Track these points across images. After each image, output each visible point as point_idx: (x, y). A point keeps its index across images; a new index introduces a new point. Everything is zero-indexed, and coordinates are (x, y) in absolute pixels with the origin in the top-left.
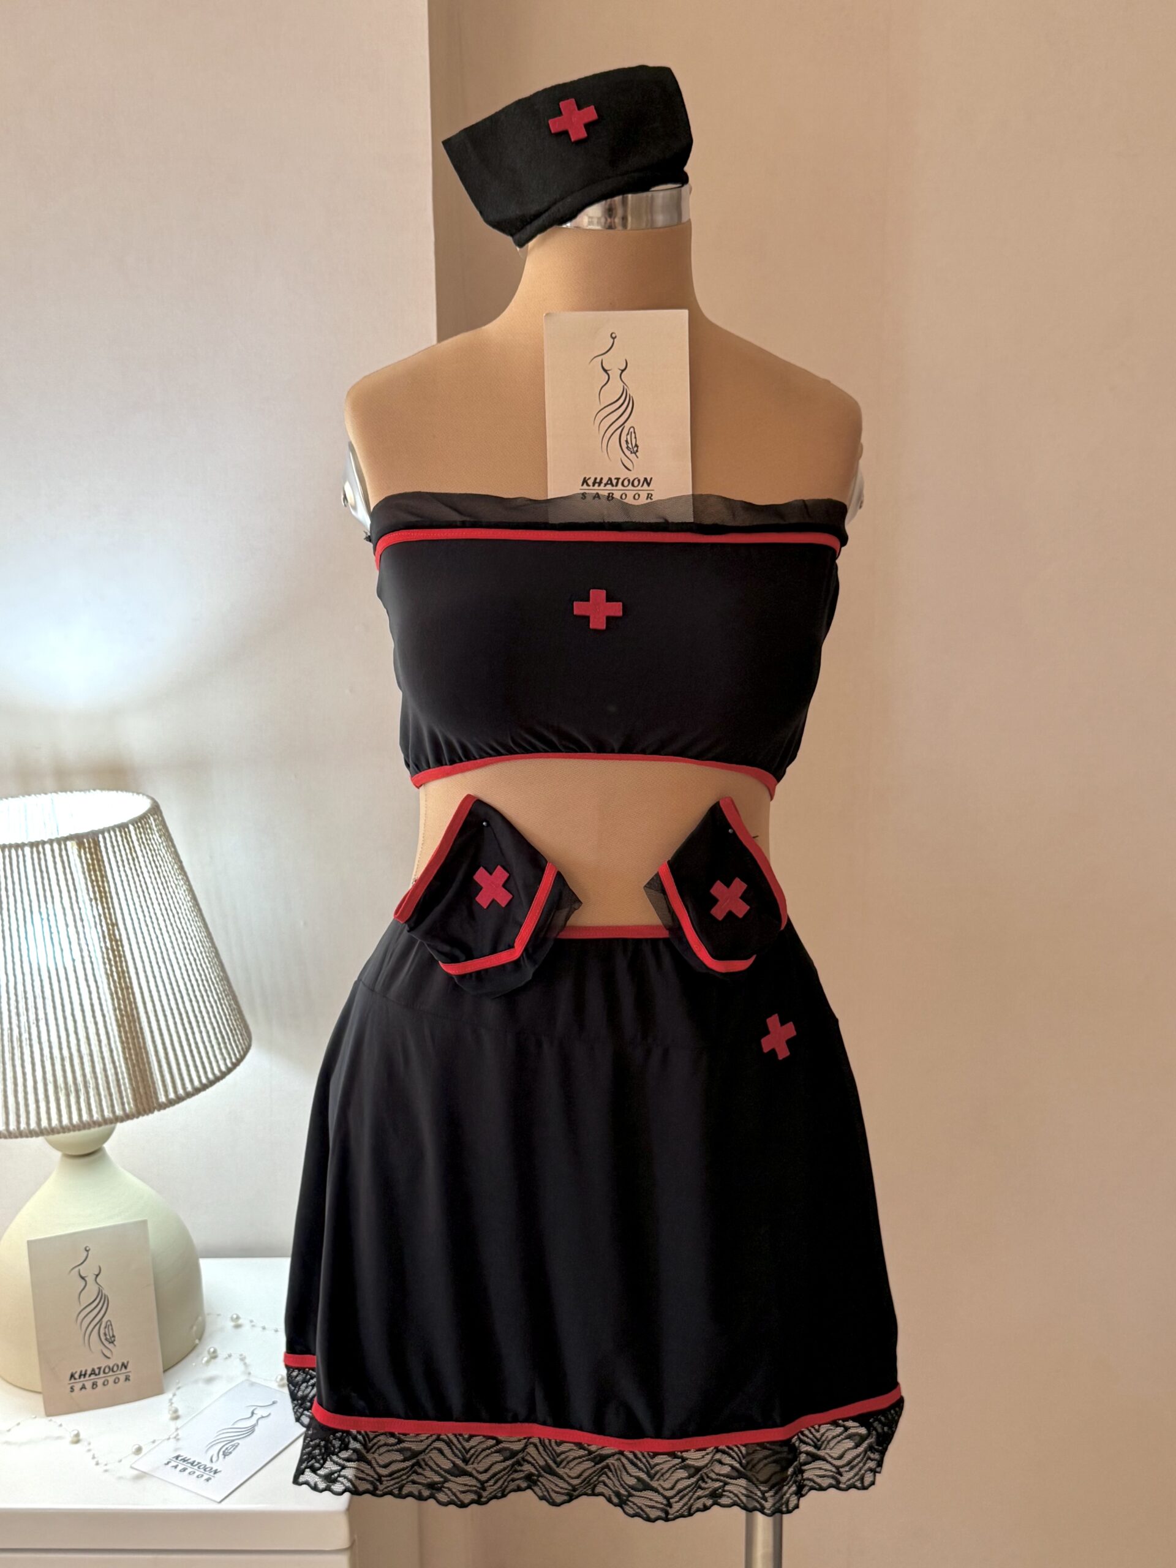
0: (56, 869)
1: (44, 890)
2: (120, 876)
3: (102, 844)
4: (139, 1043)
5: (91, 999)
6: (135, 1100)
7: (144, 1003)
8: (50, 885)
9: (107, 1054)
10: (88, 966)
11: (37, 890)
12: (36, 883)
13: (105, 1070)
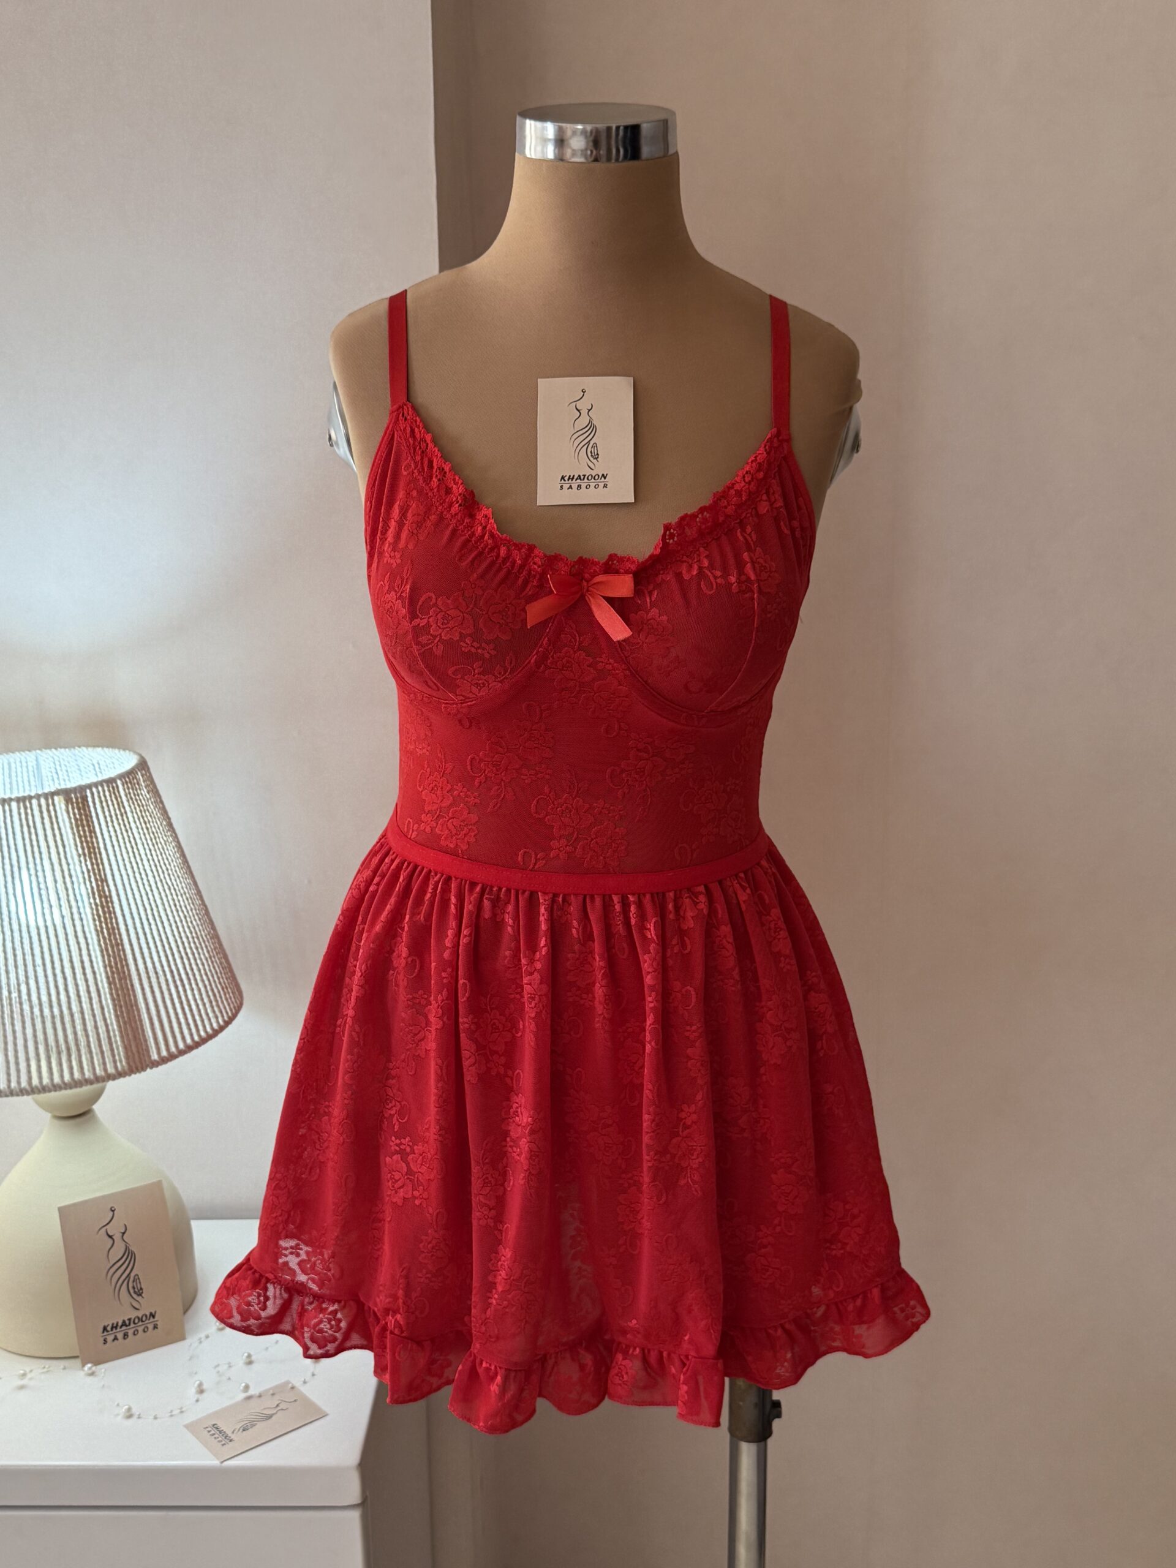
0: (43, 824)
1: (32, 846)
2: (109, 832)
3: (90, 799)
4: (130, 1000)
5: (81, 955)
6: (127, 1058)
7: (135, 960)
8: (38, 841)
9: (97, 1012)
10: (78, 923)
11: (25, 845)
12: (24, 839)
13: (96, 1027)
